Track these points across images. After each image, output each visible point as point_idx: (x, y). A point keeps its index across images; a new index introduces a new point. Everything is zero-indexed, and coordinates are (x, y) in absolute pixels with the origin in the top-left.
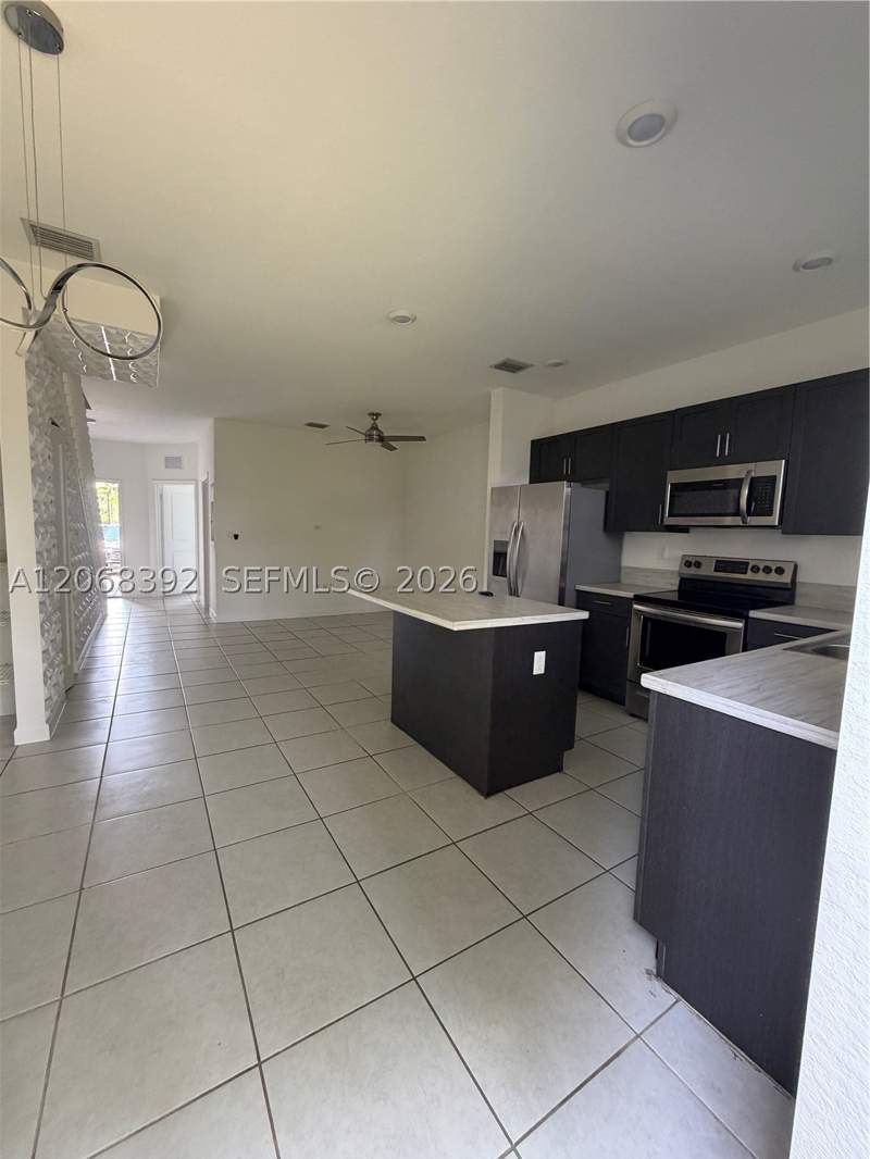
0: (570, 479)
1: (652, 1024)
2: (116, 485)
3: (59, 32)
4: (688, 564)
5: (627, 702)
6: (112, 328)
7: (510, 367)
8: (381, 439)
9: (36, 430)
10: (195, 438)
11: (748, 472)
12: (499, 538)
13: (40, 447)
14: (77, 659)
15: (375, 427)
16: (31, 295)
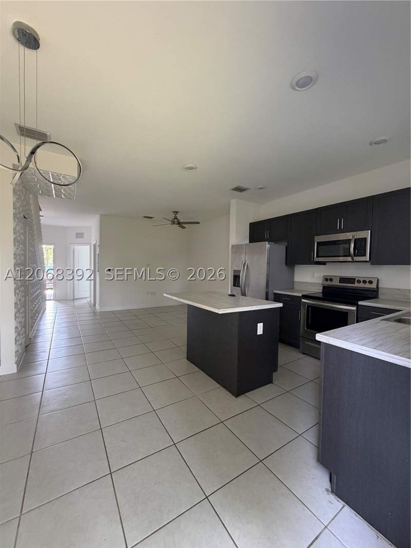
0: (269, 240)
1: (333, 519)
2: (52, 246)
3: (38, 39)
4: (326, 280)
5: (301, 348)
6: (54, 173)
7: (239, 189)
8: (179, 223)
9: (17, 220)
10: (91, 224)
11: (353, 236)
12: (236, 269)
13: (18, 228)
14: (31, 330)
15: (176, 218)
16: (20, 156)
